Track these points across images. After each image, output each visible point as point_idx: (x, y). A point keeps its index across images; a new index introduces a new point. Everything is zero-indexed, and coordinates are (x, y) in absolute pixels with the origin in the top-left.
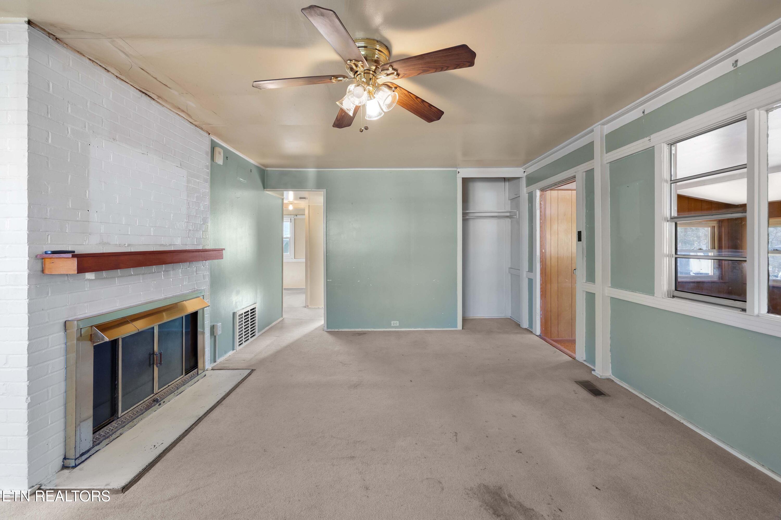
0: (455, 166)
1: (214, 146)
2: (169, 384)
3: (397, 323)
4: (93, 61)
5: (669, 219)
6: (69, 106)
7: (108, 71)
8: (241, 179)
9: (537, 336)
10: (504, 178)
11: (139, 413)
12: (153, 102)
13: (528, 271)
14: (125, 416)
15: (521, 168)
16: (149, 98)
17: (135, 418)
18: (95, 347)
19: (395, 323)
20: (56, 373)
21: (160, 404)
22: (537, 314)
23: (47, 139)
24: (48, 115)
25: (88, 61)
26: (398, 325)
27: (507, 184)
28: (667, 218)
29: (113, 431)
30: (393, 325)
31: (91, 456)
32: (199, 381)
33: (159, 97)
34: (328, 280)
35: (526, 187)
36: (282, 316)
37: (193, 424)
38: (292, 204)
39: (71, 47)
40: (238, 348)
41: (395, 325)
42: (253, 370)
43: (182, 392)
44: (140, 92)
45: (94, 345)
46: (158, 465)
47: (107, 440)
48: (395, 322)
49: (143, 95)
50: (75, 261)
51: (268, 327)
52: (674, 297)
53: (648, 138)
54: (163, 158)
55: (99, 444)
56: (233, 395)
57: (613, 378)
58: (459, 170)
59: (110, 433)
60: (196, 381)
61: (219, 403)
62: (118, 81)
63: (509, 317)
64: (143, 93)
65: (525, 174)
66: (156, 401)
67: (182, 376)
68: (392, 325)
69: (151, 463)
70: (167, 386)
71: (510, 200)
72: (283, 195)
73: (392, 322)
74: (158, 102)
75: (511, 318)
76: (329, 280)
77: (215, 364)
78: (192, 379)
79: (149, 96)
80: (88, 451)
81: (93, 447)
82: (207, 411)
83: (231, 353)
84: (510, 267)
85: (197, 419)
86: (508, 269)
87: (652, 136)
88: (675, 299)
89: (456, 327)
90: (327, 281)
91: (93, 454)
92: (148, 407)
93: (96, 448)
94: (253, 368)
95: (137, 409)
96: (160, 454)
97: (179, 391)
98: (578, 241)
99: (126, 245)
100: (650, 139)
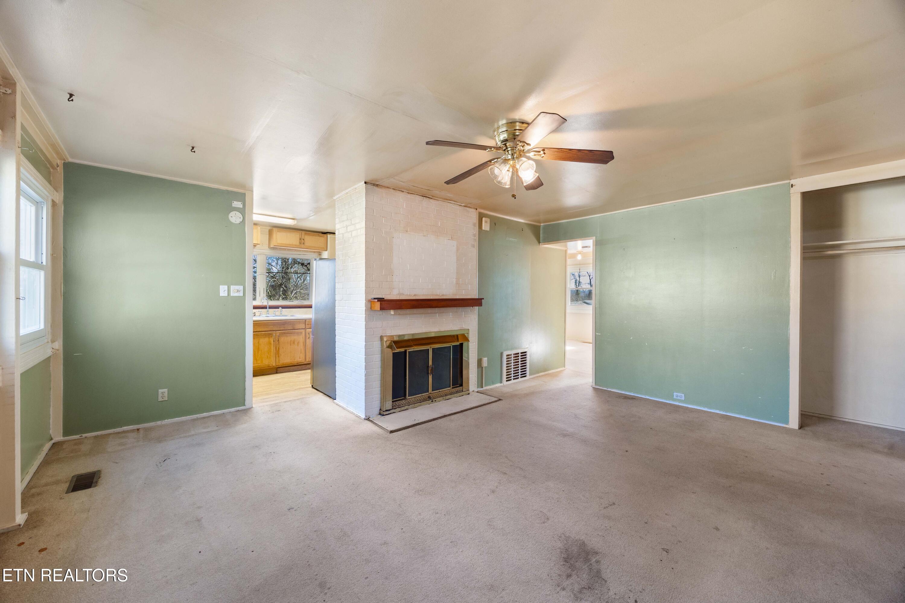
1: (481, 217)
2: (440, 390)
3: (681, 397)
4: (395, 189)
6: (383, 219)
7: (403, 191)
8: (511, 239)
11: (419, 402)
12: (431, 200)
14: (410, 399)
16: (428, 198)
17: (416, 403)
18: (393, 353)
20: (376, 362)
21: (432, 401)
23: (373, 240)
24: (373, 227)
25: (392, 190)
26: (683, 398)
29: (403, 405)
30: (677, 398)
31: (390, 413)
32: (463, 396)
33: (433, 196)
36: (565, 367)
37: (439, 417)
38: (580, 253)
39: (384, 187)
40: (505, 382)
41: (679, 398)
42: (500, 400)
43: (449, 399)
44: (422, 197)
45: (393, 352)
46: (410, 429)
47: (399, 409)
48: (679, 395)
49: (424, 198)
50: (379, 303)
51: (543, 373)
54: (438, 236)
55: (395, 409)
56: (473, 410)
58: (793, 182)
59: (402, 406)
60: (460, 395)
61: (462, 411)
62: (409, 195)
64: (424, 196)
66: (429, 397)
67: (450, 388)
68: (674, 397)
69: (408, 426)
70: (438, 391)
72: (566, 246)
73: (675, 394)
74: (434, 199)
76: (598, 334)
77: (482, 389)
78: (457, 393)
79: (428, 197)
80: (389, 410)
81: (392, 409)
82: (452, 413)
83: (498, 385)
85: (443, 415)
89: (787, 422)
90: (595, 334)
91: (392, 413)
92: (424, 400)
93: (393, 411)
94: (501, 398)
95: (417, 398)
96: (414, 424)
97: (448, 397)
99: (413, 295)
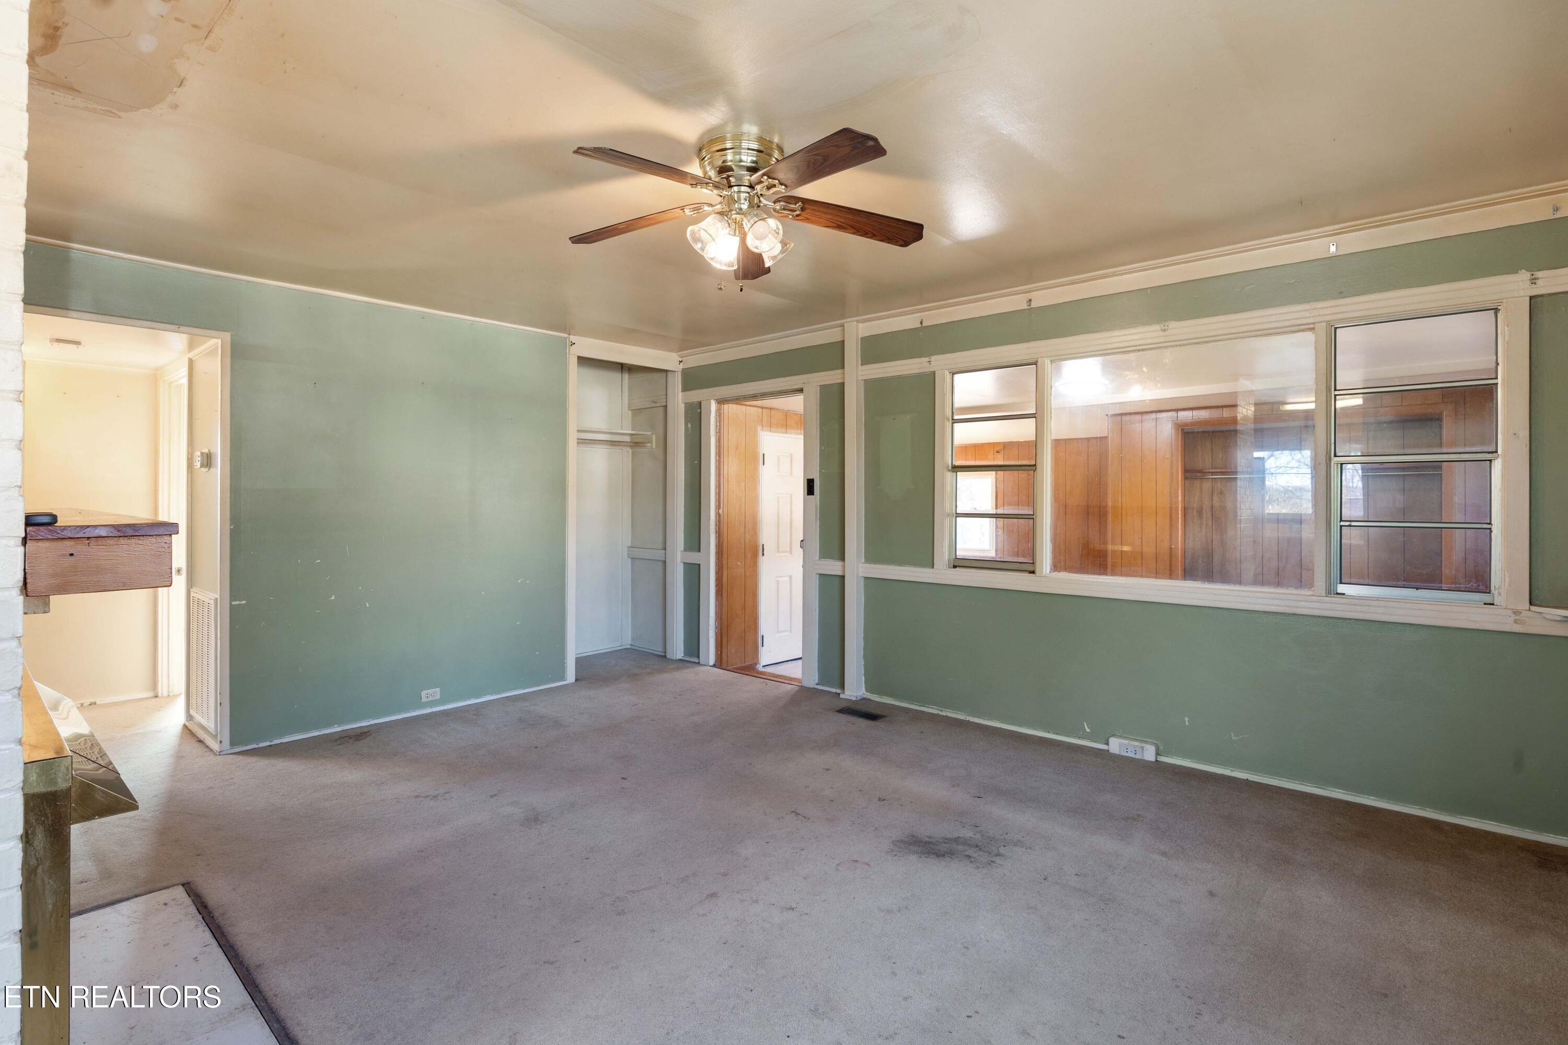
0: (566, 328)
3: (435, 693)
5: (950, 469)
9: (710, 666)
10: (621, 365)
13: (683, 550)
15: (675, 354)
19: (431, 694)
22: (710, 627)
26: (438, 697)
27: (626, 376)
28: (948, 467)
30: (427, 700)
34: (234, 603)
35: (682, 392)
41: (431, 699)
42: (188, 885)
48: (431, 691)
52: (955, 567)
53: (927, 359)
57: (869, 696)
58: (573, 338)
63: (629, 647)
65: (681, 366)
68: (423, 701)
71: (631, 410)
73: (424, 693)
75: (635, 648)
84: (630, 544)
86: (626, 549)
87: (933, 358)
88: (957, 569)
89: (563, 678)
90: (229, 605)
98: (808, 494)
100: (930, 361)
